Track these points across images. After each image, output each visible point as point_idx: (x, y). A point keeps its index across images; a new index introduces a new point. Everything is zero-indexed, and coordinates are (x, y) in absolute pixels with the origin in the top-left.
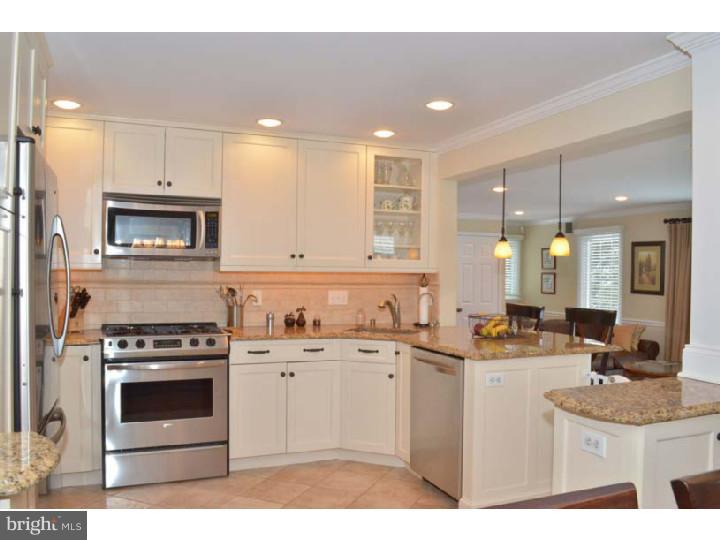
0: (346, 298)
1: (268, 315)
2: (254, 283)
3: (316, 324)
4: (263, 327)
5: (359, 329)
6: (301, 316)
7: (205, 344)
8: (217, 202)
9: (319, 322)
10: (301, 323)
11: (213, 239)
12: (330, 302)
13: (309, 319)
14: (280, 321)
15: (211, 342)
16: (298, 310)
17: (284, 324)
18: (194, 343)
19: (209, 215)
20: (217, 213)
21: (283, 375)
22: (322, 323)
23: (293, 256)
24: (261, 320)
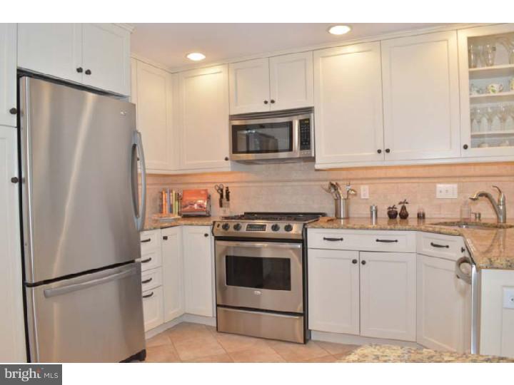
0: (456, 192)
1: (371, 207)
2: (362, 179)
3: (421, 217)
4: (367, 218)
5: (465, 223)
6: (404, 208)
7: (284, 230)
8: (309, 110)
9: (424, 215)
10: (404, 216)
11: (306, 142)
12: (439, 195)
13: (412, 211)
14: (383, 213)
15: (288, 228)
16: (400, 203)
17: (387, 216)
18: (275, 228)
19: (302, 122)
20: (309, 120)
21: (354, 262)
22: (426, 216)
23: (379, 151)
24: (366, 212)
